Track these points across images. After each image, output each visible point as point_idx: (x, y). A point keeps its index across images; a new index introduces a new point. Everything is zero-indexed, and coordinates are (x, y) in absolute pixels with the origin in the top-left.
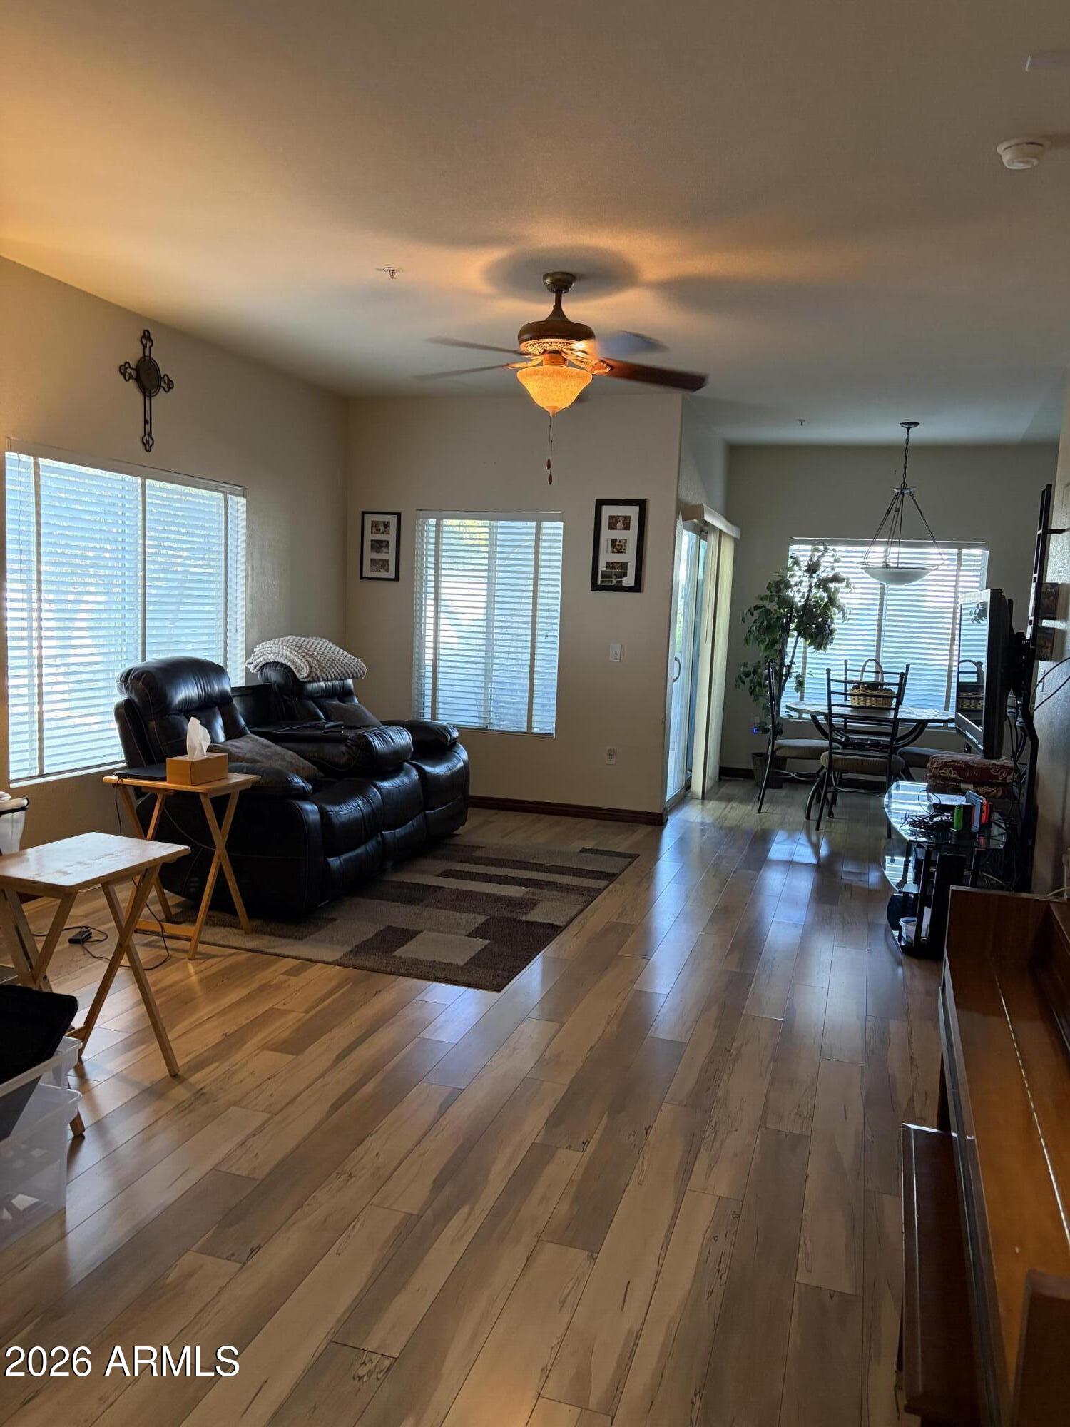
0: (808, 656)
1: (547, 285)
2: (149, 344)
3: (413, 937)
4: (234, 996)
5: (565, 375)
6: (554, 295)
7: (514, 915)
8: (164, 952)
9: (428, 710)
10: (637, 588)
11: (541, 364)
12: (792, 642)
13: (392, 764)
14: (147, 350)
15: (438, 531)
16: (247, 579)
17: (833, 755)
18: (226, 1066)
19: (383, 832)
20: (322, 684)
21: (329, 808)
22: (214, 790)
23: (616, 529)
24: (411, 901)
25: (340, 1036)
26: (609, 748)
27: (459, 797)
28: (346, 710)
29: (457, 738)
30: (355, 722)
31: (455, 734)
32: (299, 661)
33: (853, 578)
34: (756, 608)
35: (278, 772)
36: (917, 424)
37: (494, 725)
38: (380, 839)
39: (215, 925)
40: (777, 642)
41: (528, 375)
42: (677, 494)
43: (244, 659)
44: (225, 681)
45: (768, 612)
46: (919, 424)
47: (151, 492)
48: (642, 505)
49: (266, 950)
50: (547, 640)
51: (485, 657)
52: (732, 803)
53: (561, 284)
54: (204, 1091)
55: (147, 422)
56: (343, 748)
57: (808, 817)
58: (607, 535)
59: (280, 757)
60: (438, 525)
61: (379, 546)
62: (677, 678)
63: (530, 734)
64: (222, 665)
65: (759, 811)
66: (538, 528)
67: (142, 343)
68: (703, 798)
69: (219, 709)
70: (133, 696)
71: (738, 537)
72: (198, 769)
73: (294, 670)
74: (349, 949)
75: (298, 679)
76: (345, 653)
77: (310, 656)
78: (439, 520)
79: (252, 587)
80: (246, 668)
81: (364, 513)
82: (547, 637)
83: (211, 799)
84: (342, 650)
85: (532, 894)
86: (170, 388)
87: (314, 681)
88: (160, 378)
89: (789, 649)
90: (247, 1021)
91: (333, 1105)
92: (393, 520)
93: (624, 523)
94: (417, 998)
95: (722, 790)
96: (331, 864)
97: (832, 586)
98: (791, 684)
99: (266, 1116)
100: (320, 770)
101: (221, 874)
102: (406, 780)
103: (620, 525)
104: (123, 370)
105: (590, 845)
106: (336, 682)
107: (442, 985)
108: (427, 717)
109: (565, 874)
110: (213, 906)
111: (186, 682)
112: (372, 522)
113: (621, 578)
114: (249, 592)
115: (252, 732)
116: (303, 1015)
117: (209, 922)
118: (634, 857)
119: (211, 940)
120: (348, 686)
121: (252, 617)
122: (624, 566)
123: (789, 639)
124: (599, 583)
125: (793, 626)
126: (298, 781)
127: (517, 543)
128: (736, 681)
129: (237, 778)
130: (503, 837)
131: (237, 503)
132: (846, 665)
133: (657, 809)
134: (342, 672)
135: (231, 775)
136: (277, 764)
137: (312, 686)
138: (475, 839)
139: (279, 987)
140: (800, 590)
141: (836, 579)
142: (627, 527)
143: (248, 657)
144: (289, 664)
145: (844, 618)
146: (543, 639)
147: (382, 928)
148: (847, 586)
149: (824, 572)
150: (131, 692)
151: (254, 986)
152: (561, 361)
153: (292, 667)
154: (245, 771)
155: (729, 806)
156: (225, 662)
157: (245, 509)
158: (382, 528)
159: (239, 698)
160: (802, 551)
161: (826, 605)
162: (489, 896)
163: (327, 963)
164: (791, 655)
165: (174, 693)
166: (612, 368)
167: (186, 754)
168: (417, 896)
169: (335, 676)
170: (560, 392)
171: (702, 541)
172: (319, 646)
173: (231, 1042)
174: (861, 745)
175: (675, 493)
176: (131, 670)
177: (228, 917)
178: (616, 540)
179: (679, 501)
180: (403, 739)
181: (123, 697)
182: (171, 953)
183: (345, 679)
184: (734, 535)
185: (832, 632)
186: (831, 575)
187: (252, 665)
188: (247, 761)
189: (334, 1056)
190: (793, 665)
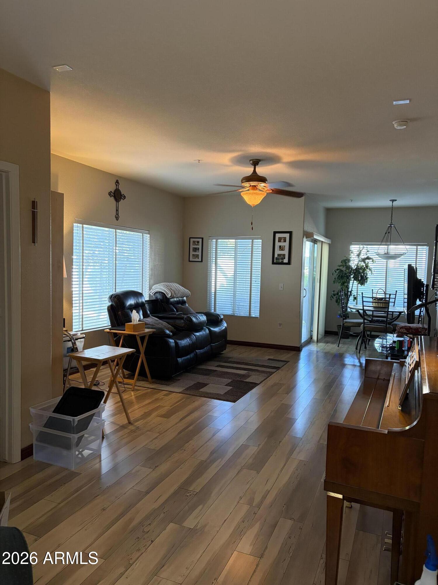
0: (359, 288)
1: (251, 163)
2: (118, 184)
3: (206, 386)
4: (147, 402)
5: (257, 194)
6: (253, 166)
7: (242, 380)
8: (124, 389)
9: (213, 309)
10: (289, 263)
11: (248, 190)
12: (351, 282)
13: (199, 327)
14: (117, 186)
15: (216, 244)
16: (150, 263)
17: (365, 325)
18: (145, 421)
19: (196, 351)
20: (175, 299)
21: (178, 341)
22: (141, 334)
23: (281, 242)
24: (206, 375)
25: (181, 414)
26: (279, 322)
27: (223, 340)
28: (183, 308)
29: (223, 318)
30: (186, 312)
31: (222, 317)
32: (168, 291)
33: (374, 258)
34: (337, 270)
35: (161, 329)
36: (396, 200)
37: (237, 314)
38: (195, 353)
39: (140, 381)
40: (345, 282)
41: (244, 194)
42: (304, 229)
43: (148, 291)
44: (143, 298)
45: (341, 271)
46: (397, 200)
47: (118, 234)
48: (290, 233)
49: (157, 388)
50: (256, 282)
51: (234, 289)
52: (328, 344)
53: (256, 163)
54: (139, 427)
55: (117, 210)
56: (182, 321)
57: (357, 349)
58: (277, 244)
59: (162, 324)
60: (216, 242)
61: (195, 250)
62: (305, 296)
63: (250, 318)
64: (141, 292)
65: (338, 347)
66: (252, 242)
67: (116, 184)
68: (317, 342)
69: (141, 308)
70: (113, 303)
71: (330, 243)
72: (135, 327)
73: (166, 294)
74: (185, 389)
75: (167, 297)
76: (183, 288)
77: (171, 289)
78: (217, 240)
79: (151, 266)
80: (149, 293)
81: (190, 238)
82: (256, 281)
83: (140, 337)
84: (182, 287)
85: (249, 373)
86: (124, 198)
87: (173, 298)
88: (121, 195)
89: (351, 285)
90: (151, 409)
91: (179, 432)
92: (200, 240)
93: (284, 240)
94: (207, 403)
95: (326, 339)
96: (179, 361)
97: (367, 261)
98: (351, 298)
99: (158, 434)
100: (175, 329)
101: (142, 363)
102: (204, 333)
103: (282, 240)
104: (110, 194)
105: (272, 358)
106: (180, 299)
107: (216, 400)
108: (213, 311)
109: (261, 367)
110: (139, 375)
111: (130, 298)
112: (193, 241)
113: (283, 259)
114: (150, 267)
115: (152, 316)
116: (169, 407)
117: (138, 380)
118: (287, 362)
119: (139, 385)
120: (185, 300)
121: (151, 276)
122: (284, 255)
123: (351, 281)
124: (275, 262)
125: (352, 276)
126: (168, 332)
127: (245, 248)
128: (330, 297)
129: (147, 330)
130: (239, 354)
131: (147, 236)
132: (373, 291)
133: (298, 345)
134: (182, 295)
135: (146, 329)
136: (160, 326)
137: (172, 300)
138: (230, 355)
139: (162, 399)
140: (354, 263)
141: (368, 258)
142: (285, 241)
143: (150, 290)
144: (164, 292)
145: (372, 273)
146: (255, 282)
147: (196, 382)
148: (372, 261)
149: (363, 256)
150: (113, 302)
151: (153, 399)
152: (256, 189)
153: (165, 293)
154: (150, 328)
155: (327, 345)
156: (142, 292)
157: (149, 238)
158: (197, 243)
159: (147, 304)
160: (355, 248)
161: (364, 268)
162: (233, 374)
163: (178, 393)
164: (351, 287)
165: (126, 302)
166: (273, 191)
167: (132, 322)
168: (208, 373)
169: (180, 296)
170: (255, 199)
171: (315, 245)
172: (174, 286)
173: (146, 415)
174: (378, 321)
175: (303, 228)
176: (112, 295)
177: (144, 378)
178: (281, 246)
179: (304, 231)
180: (203, 318)
181: (110, 304)
182: (126, 389)
183: (183, 297)
184: (329, 242)
185: (367, 278)
186: (366, 257)
187: (151, 293)
188: (150, 325)
189: (180, 419)
190: (352, 291)
